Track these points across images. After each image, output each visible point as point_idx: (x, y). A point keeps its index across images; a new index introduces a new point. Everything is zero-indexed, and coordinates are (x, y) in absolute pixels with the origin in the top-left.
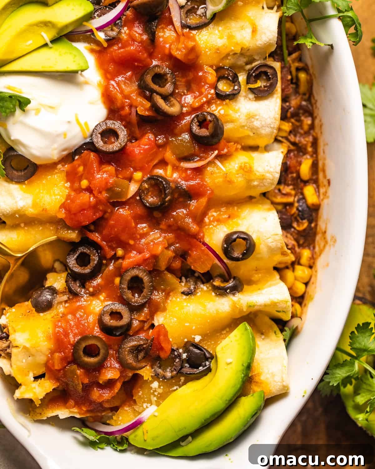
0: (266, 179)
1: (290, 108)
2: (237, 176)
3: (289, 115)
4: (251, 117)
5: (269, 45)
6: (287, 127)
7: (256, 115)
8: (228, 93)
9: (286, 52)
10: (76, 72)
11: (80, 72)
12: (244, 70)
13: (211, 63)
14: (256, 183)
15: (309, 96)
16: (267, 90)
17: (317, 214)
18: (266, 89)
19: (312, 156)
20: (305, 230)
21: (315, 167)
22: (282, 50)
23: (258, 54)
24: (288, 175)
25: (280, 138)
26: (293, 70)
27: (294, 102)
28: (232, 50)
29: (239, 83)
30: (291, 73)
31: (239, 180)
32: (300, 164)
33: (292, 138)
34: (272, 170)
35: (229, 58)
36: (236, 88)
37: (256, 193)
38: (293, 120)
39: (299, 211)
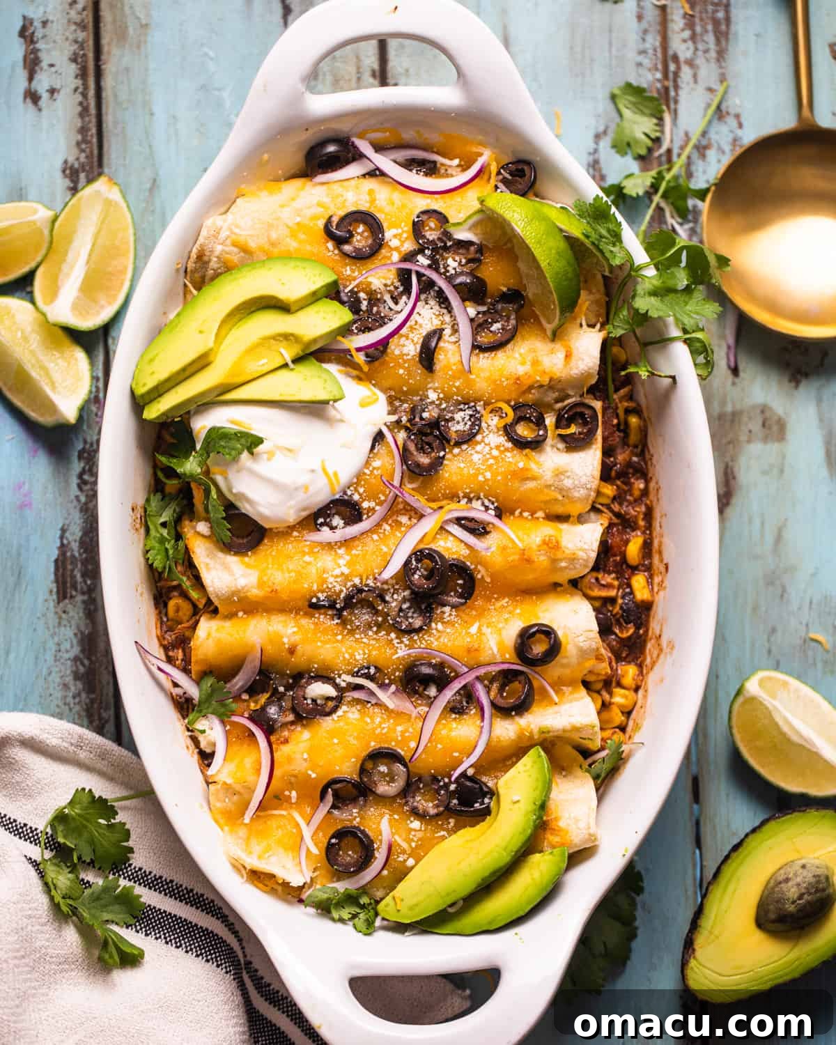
0: (578, 560)
1: (615, 465)
2: (538, 553)
3: (613, 474)
4: (559, 473)
5: (588, 375)
6: (609, 490)
7: (566, 472)
8: (529, 439)
9: (611, 387)
10: (326, 402)
11: (331, 403)
12: (553, 410)
13: (507, 397)
14: (563, 564)
15: (642, 448)
16: (583, 439)
17: (648, 616)
18: (582, 436)
19: (644, 533)
20: (629, 638)
21: (647, 547)
22: (605, 383)
23: (573, 387)
24: (609, 560)
25: (600, 507)
26: (621, 412)
27: (621, 457)
28: (538, 381)
29: (545, 426)
30: (617, 416)
31: (542, 559)
32: (627, 542)
33: (616, 507)
34: (586, 547)
35: (533, 391)
36: (541, 433)
37: (563, 578)
38: (619, 483)
39: (624, 611)
